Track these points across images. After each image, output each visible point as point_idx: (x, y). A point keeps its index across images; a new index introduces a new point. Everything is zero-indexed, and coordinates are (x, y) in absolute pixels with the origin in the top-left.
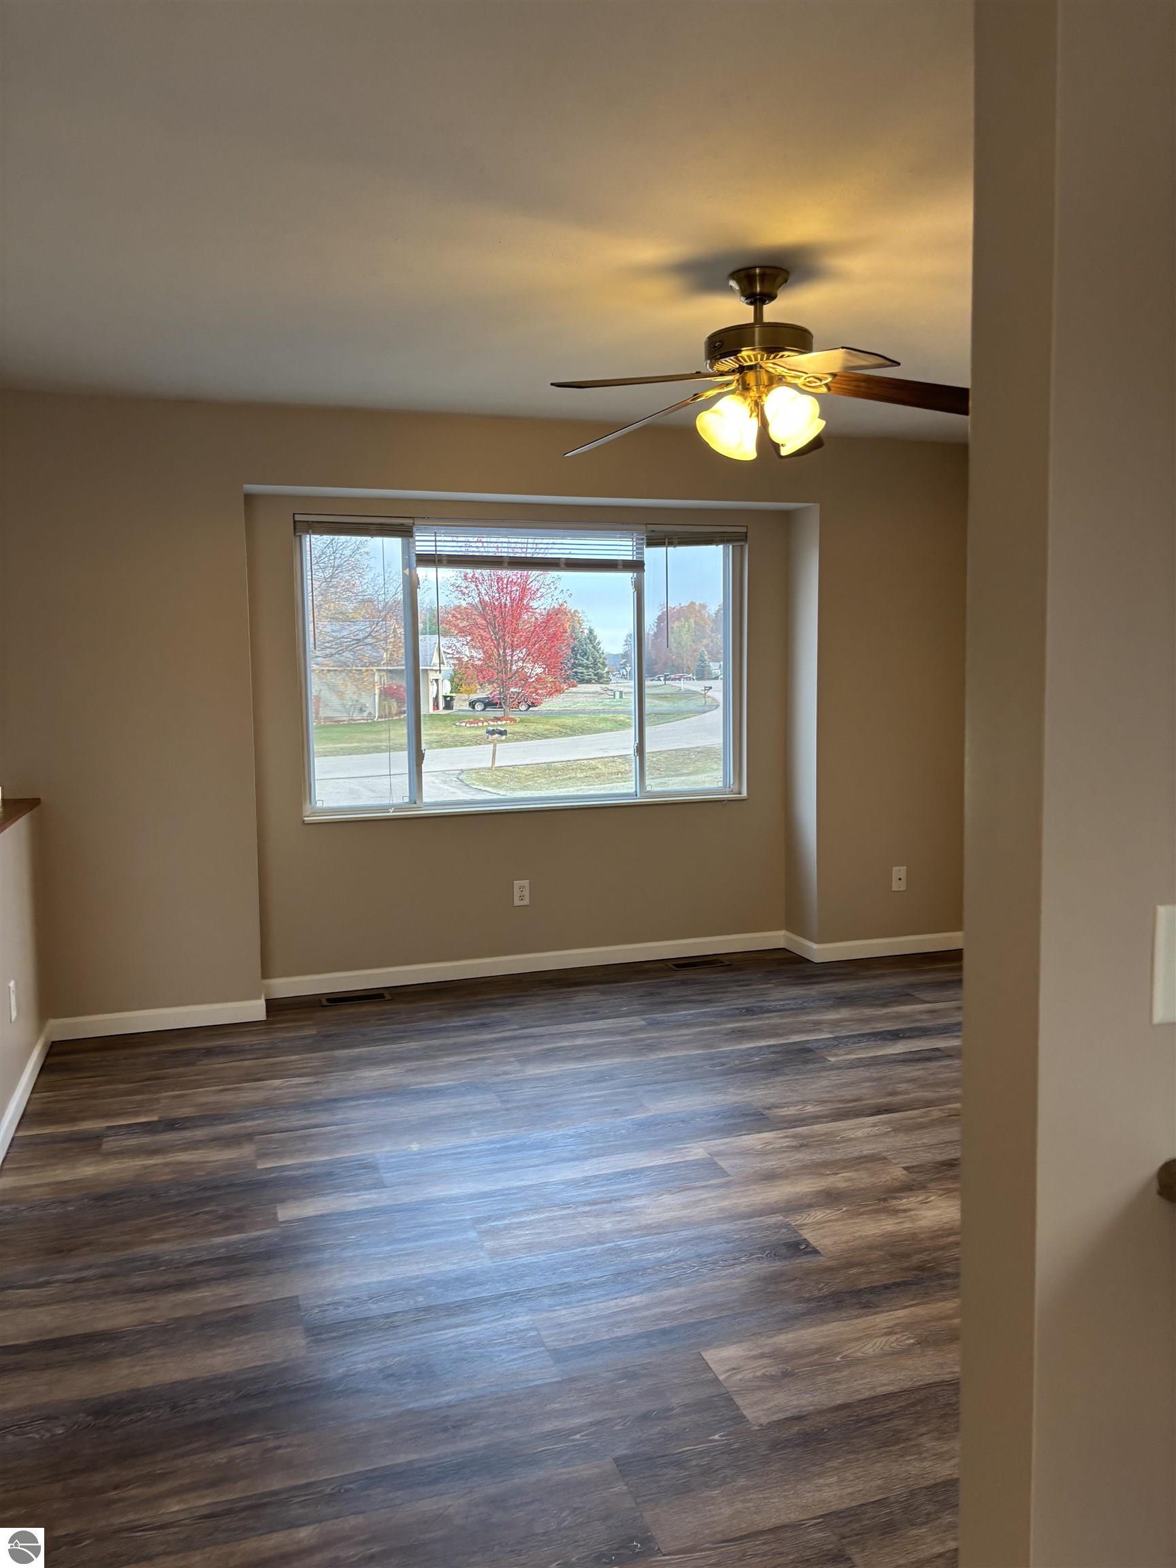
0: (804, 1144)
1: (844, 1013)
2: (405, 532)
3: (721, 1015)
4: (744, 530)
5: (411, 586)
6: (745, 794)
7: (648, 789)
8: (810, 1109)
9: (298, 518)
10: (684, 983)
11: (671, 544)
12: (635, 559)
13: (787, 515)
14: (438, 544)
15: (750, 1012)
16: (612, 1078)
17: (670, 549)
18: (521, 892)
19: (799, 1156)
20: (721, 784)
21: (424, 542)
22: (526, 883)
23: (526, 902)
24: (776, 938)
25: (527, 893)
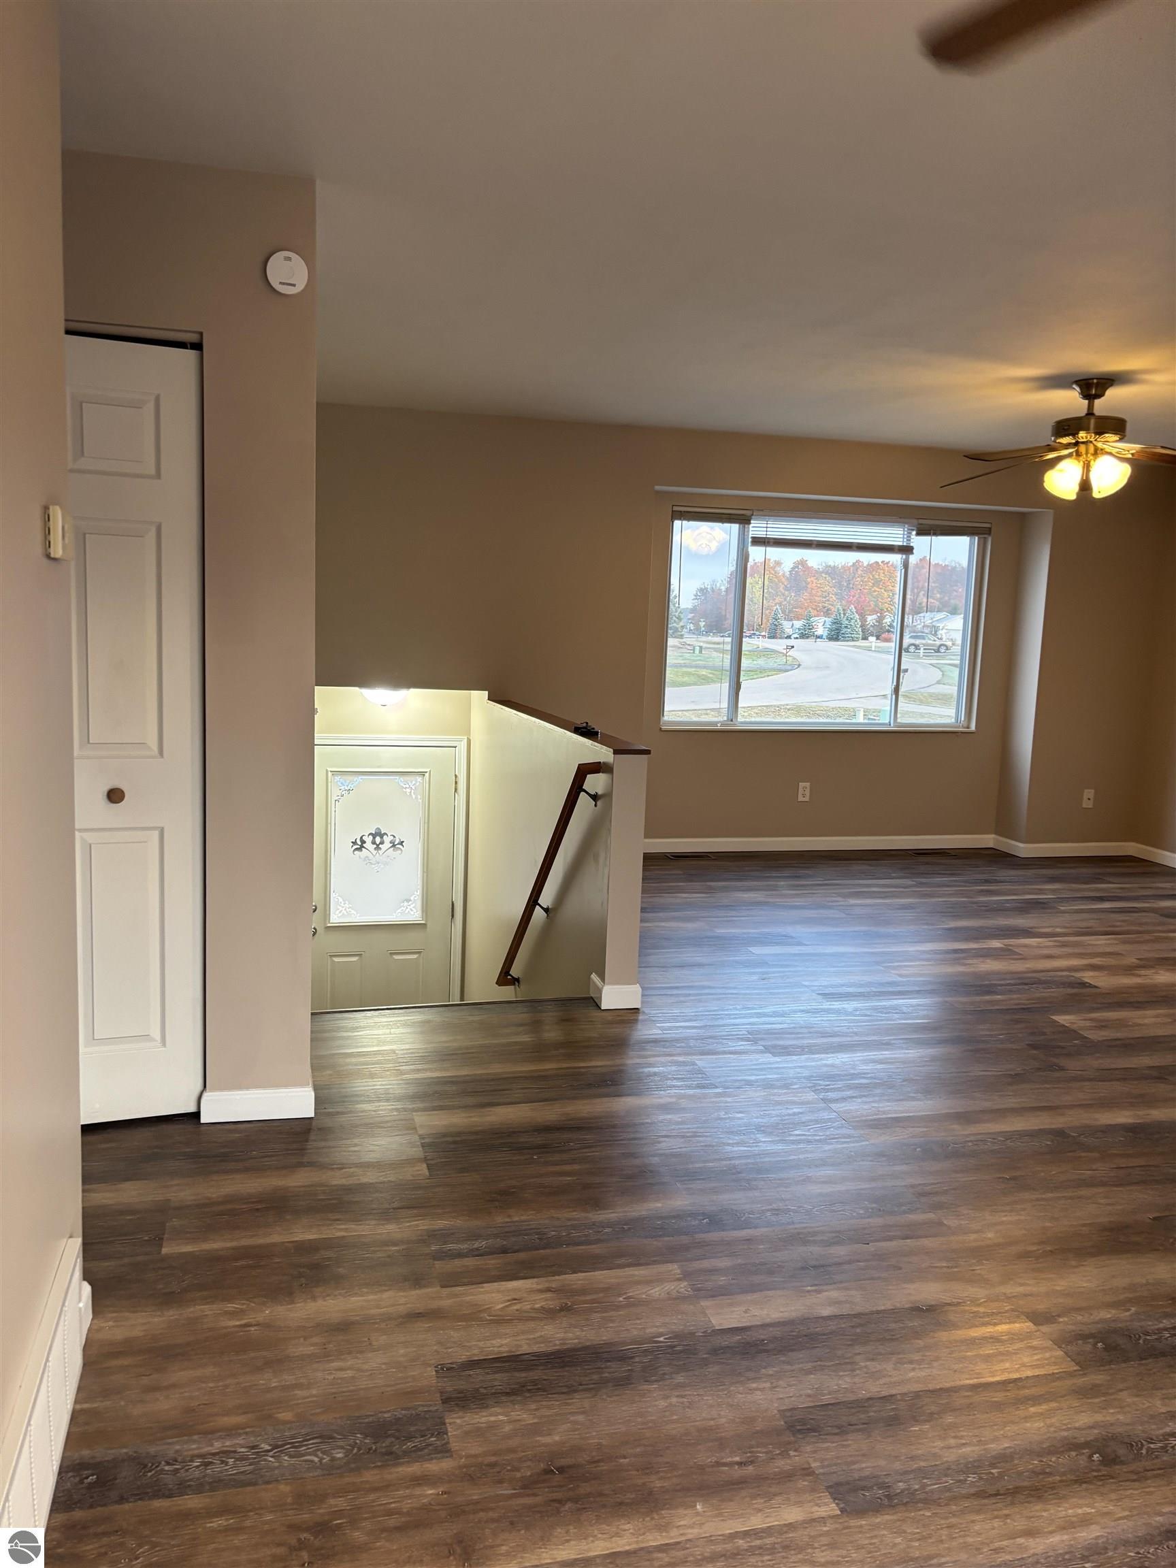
0: (1064, 945)
1: (1057, 886)
2: (744, 520)
3: (966, 882)
4: (988, 525)
5: (743, 558)
6: (973, 727)
7: (899, 720)
8: (1058, 930)
9: (675, 508)
10: (927, 864)
11: (935, 534)
12: (905, 544)
13: (1023, 514)
14: (768, 529)
15: (987, 881)
16: (913, 908)
17: (934, 538)
18: (804, 791)
19: (1063, 950)
20: (953, 720)
21: (758, 528)
22: (808, 784)
23: (807, 799)
24: (988, 840)
25: (808, 793)
